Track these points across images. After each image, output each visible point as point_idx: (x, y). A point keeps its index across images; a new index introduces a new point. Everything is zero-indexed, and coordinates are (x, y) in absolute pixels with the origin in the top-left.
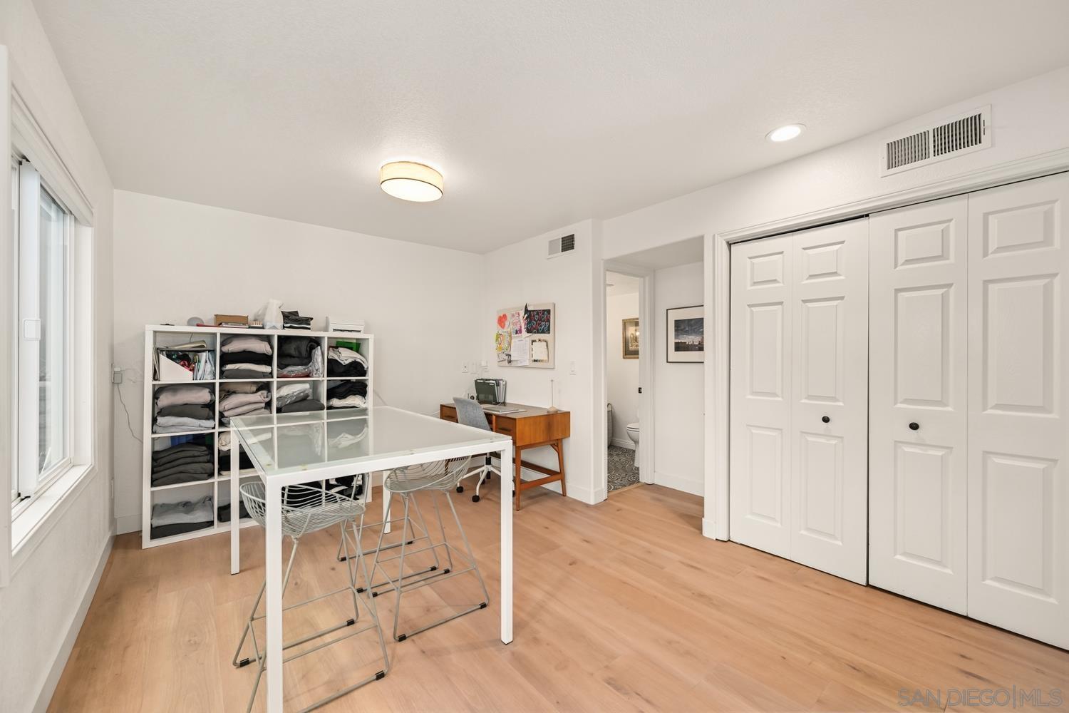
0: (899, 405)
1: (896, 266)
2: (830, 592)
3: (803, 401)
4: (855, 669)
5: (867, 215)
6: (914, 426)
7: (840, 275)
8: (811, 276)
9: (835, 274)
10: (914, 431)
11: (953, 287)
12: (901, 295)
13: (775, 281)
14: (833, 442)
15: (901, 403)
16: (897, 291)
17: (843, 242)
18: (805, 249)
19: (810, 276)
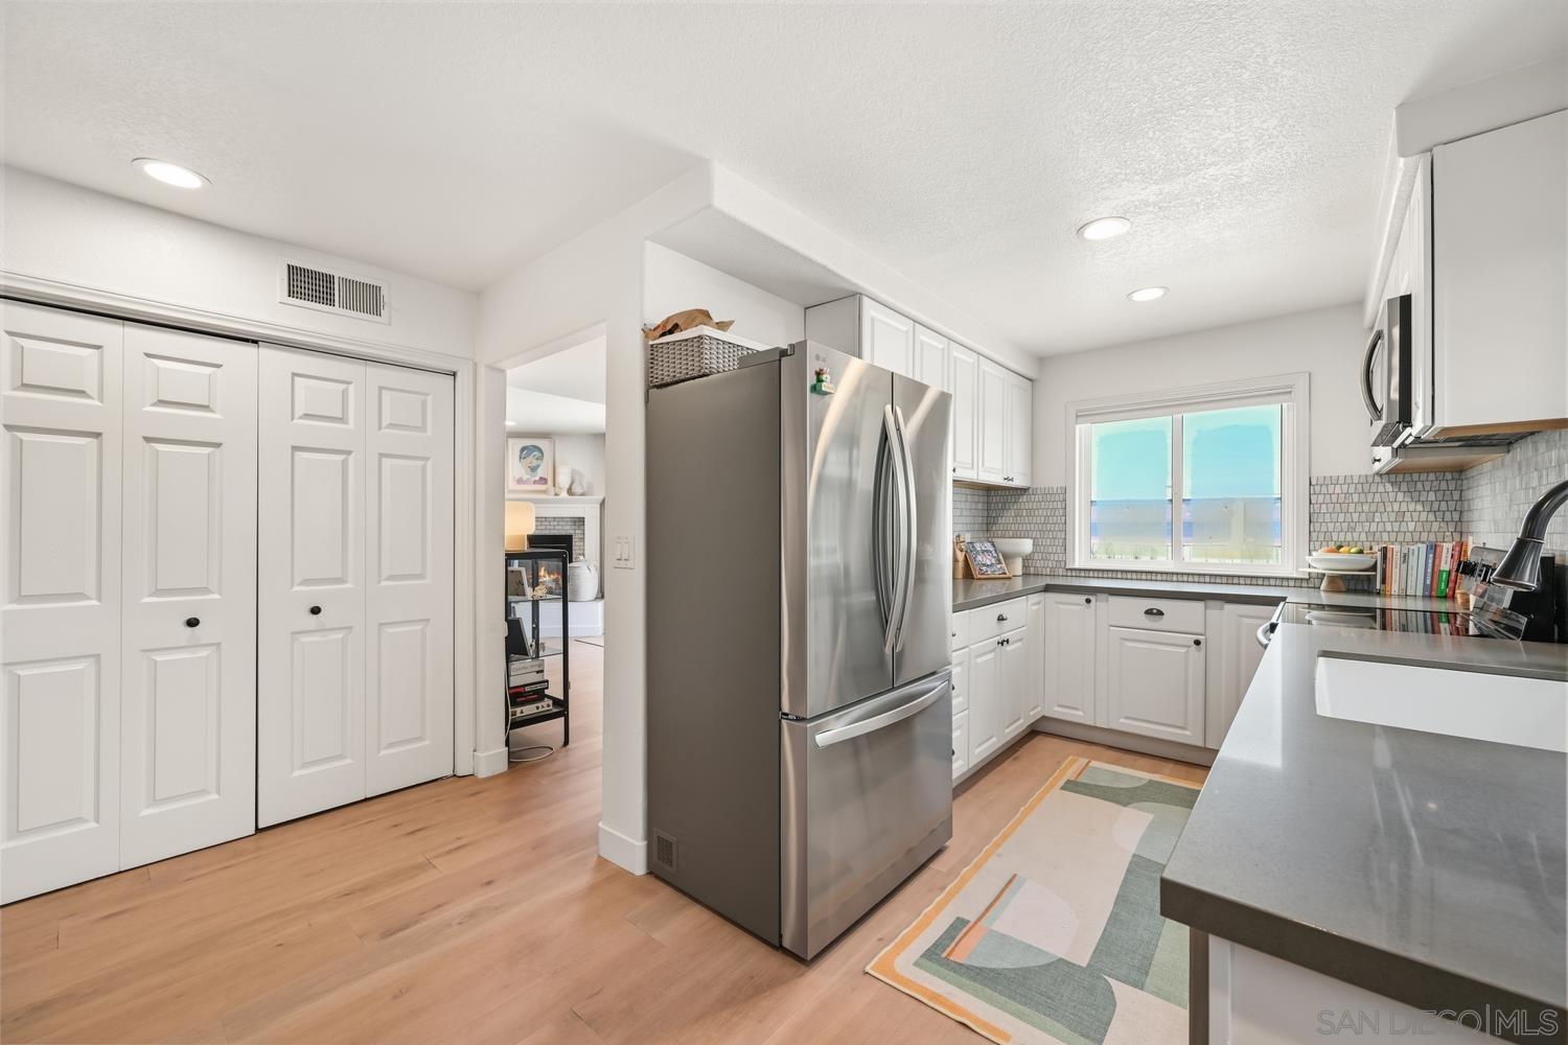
0: (296, 588)
1: (293, 419)
2: (226, 864)
3: (147, 600)
4: (347, 895)
5: (255, 342)
6: (316, 611)
7: (212, 411)
8: (162, 403)
9: (206, 408)
10: (315, 616)
11: (353, 455)
12: (298, 454)
13: (81, 393)
14: (203, 653)
15: (299, 585)
16: (295, 448)
17: (219, 366)
18: (148, 355)
19: (160, 401)
